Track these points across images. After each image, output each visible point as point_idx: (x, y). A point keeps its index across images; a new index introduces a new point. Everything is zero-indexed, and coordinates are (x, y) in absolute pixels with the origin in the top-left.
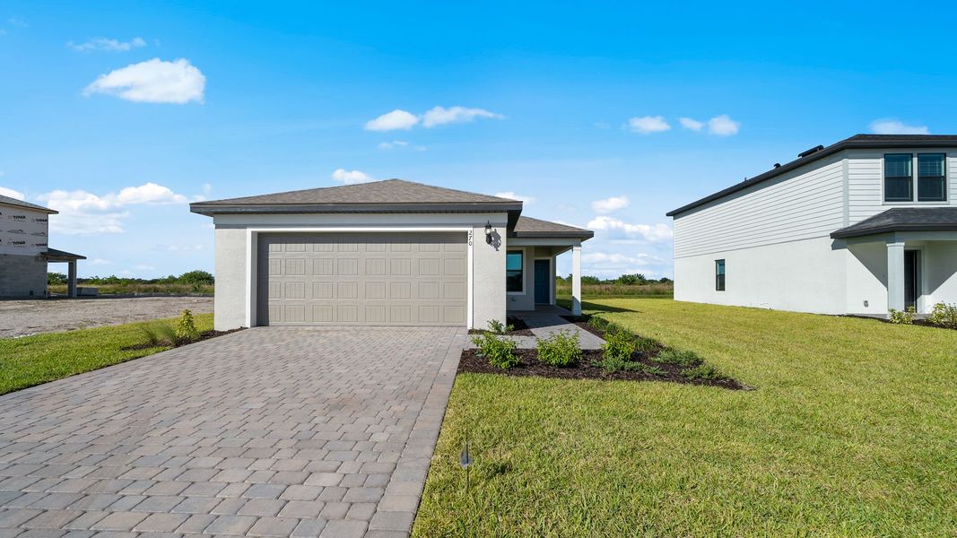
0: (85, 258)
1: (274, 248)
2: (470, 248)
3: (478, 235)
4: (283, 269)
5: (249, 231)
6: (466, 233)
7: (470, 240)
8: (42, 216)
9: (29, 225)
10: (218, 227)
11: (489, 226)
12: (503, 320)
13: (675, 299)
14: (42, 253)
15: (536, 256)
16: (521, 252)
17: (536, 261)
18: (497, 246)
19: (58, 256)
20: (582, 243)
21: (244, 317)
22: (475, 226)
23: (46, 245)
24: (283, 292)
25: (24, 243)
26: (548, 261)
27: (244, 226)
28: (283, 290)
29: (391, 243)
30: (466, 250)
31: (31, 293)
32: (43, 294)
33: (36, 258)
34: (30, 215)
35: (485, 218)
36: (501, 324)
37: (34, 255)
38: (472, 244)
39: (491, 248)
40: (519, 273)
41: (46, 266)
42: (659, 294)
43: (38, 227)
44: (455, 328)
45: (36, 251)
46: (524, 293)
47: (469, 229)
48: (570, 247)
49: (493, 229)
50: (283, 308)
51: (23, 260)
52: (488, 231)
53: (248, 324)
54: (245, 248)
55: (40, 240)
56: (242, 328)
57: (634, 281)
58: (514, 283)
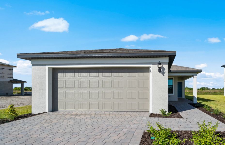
0: (27, 82)
1: (60, 76)
2: (150, 74)
3: (154, 68)
4: (64, 85)
5: (47, 67)
6: (148, 68)
7: (151, 71)
8: (11, 68)
9: (6, 71)
10: (33, 65)
11: (159, 64)
12: (166, 109)
13: (224, 95)
14: (11, 80)
15: (178, 80)
16: (172, 79)
17: (178, 82)
18: (163, 74)
19: (17, 81)
20: (197, 75)
21: (45, 107)
22: (153, 64)
23: (12, 78)
24: (64, 96)
25: (4, 77)
26: (182, 82)
27: (45, 65)
28: (64, 95)
29: (114, 72)
30: (149, 76)
31: (7, 94)
32: (11, 94)
33: (9, 82)
34: (6, 68)
35: (157, 60)
36: (166, 111)
37: (8, 81)
38: (152, 73)
39: (161, 74)
40: (172, 87)
41: (12, 85)
42: (215, 93)
43: (10, 72)
44: (144, 113)
45: (9, 80)
46: (174, 94)
47: (150, 66)
48: (192, 76)
49: (162, 65)
50: (64, 103)
51: (4, 83)
52: (159, 66)
53: (47, 111)
54: (45, 75)
55: (10, 76)
56: (44, 113)
57: (205, 89)
58: (170, 90)
